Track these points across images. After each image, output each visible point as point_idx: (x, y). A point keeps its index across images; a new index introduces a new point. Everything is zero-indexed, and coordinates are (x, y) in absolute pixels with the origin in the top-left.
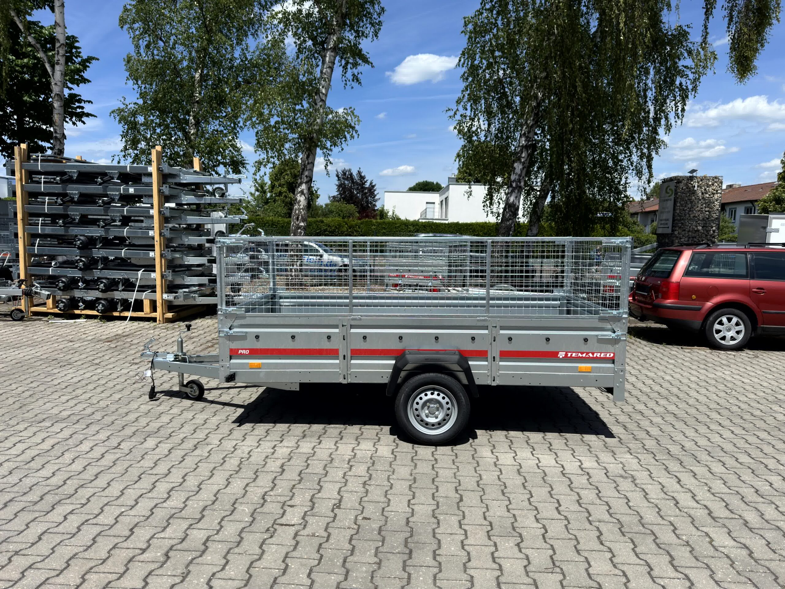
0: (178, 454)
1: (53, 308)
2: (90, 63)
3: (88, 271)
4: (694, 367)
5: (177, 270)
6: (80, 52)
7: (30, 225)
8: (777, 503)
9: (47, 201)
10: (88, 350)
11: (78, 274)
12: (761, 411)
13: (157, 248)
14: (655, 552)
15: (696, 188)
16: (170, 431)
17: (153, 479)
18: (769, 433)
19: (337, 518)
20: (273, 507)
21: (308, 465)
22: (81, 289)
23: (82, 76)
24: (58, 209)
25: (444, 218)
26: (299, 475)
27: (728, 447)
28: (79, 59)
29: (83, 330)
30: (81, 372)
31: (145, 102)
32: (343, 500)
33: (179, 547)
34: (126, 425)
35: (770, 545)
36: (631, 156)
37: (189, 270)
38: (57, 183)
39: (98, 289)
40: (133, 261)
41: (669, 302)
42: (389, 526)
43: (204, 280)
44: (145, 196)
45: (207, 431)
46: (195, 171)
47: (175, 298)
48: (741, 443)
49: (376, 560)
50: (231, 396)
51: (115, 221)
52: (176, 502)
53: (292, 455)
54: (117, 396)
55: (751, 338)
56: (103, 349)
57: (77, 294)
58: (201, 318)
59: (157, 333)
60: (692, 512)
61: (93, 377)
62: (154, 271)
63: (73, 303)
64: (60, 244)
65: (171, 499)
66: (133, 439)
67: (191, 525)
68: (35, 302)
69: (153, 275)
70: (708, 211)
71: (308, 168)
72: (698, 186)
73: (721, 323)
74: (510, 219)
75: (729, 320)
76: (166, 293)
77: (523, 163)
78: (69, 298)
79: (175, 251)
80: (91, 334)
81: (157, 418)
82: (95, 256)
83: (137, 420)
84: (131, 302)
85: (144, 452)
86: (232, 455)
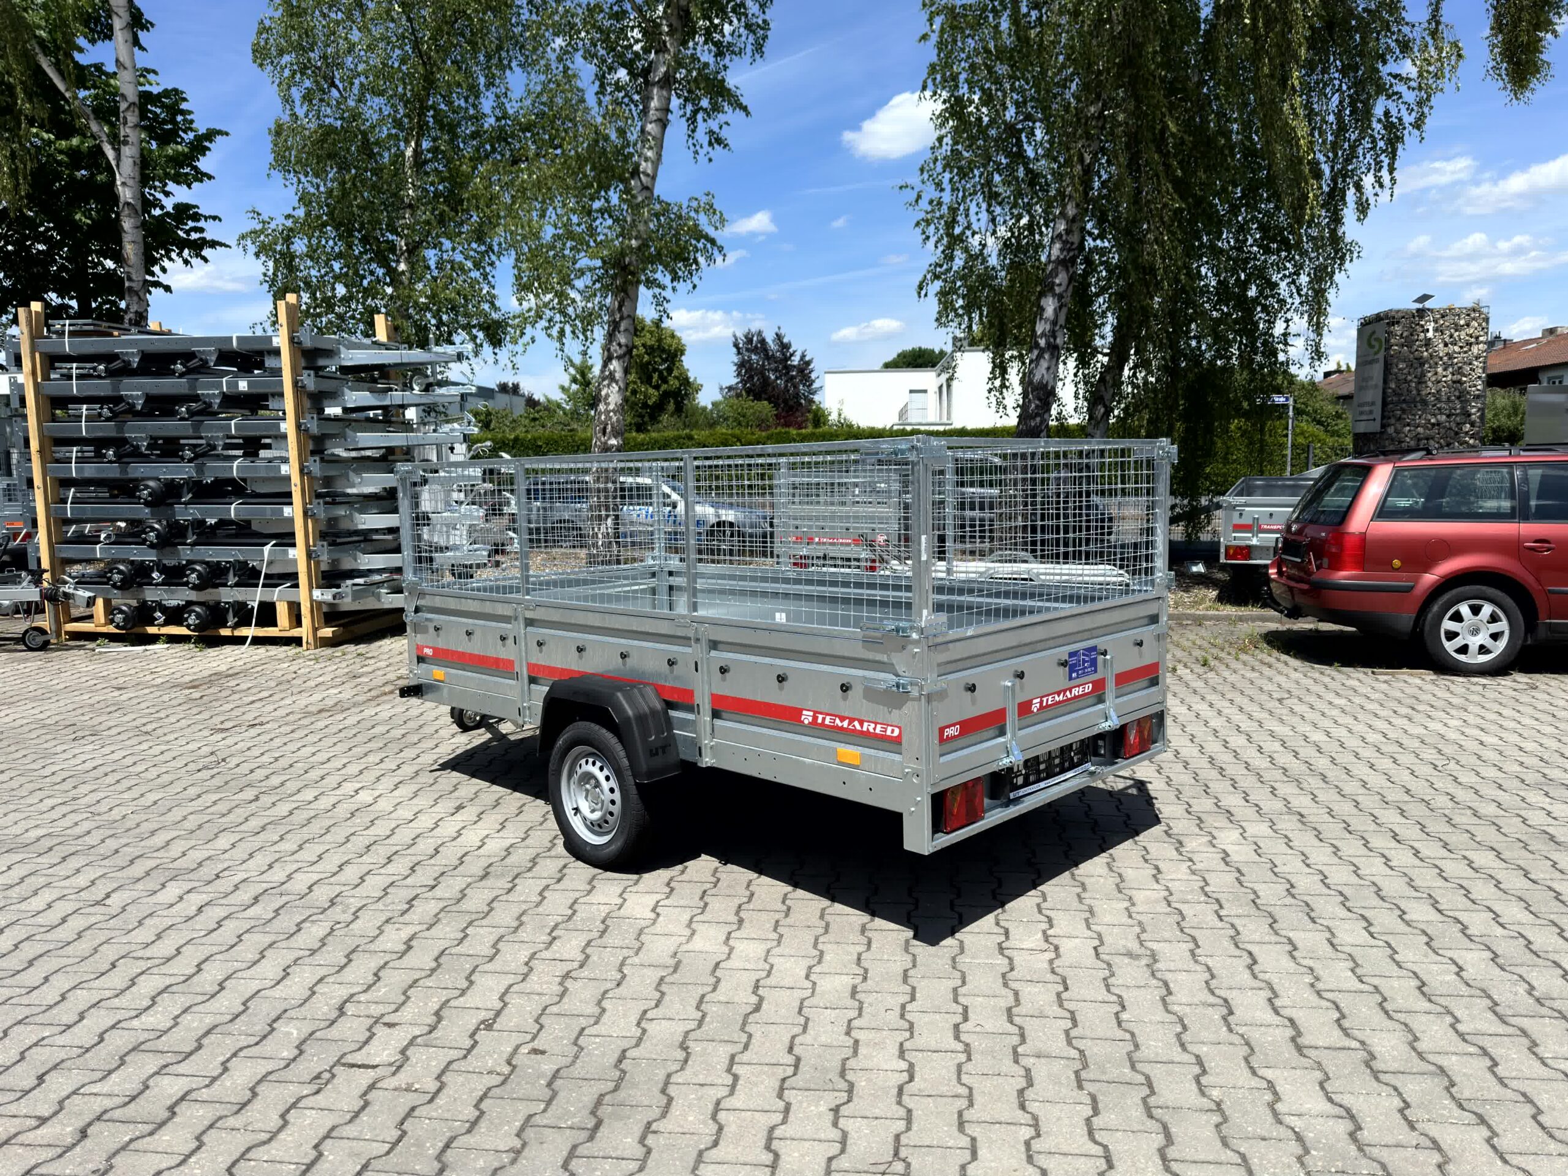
0: (215, 913)
1: (106, 624)
2: (211, 141)
3: (169, 550)
4: (1382, 713)
5: (339, 540)
6: (192, 122)
7: (57, 461)
8: (1458, 1014)
9: (85, 412)
10: (143, 705)
11: (150, 556)
12: (1499, 805)
13: (297, 497)
14: (1136, 1127)
15: (1430, 335)
16: (221, 867)
17: (140, 966)
18: (1498, 855)
19: (474, 1052)
20: (351, 1028)
21: (466, 936)
22: (157, 585)
23: (195, 168)
24: (107, 429)
25: (945, 420)
26: (437, 959)
27: (1393, 886)
28: (191, 135)
29: (152, 666)
31: (308, 214)
32: (506, 1011)
33: (117, 1114)
34: (141, 856)
35: (1407, 1112)
37: (366, 540)
38: (99, 377)
39: (186, 584)
40: (254, 526)
41: (1343, 576)
42: (577, 1071)
43: (396, 560)
44: (273, 395)
45: (294, 867)
46: (377, 343)
47: (334, 597)
48: (1426, 878)
49: (517, 1143)
50: (378, 793)
51: (214, 447)
52: (157, 1019)
53: (441, 915)
54: (153, 797)
55: (1524, 649)
56: (174, 702)
57: (151, 595)
58: (393, 635)
59: (295, 668)
60: (1254, 1035)
61: (126, 759)
62: (294, 545)
63: (144, 614)
64: (113, 499)
65: (151, 1012)
66: (140, 886)
67: (166, 1066)
68: (75, 613)
69: (292, 553)
70: (1459, 382)
71: (622, 328)
72: (1436, 330)
73: (1457, 617)
74: (1037, 415)
75: (1476, 610)
76: (318, 587)
77: (1060, 297)
78: (134, 603)
79: (334, 503)
80: (167, 672)
81: (209, 841)
82: (181, 518)
83: (169, 845)
84: (253, 608)
85: (149, 912)
86: (321, 917)
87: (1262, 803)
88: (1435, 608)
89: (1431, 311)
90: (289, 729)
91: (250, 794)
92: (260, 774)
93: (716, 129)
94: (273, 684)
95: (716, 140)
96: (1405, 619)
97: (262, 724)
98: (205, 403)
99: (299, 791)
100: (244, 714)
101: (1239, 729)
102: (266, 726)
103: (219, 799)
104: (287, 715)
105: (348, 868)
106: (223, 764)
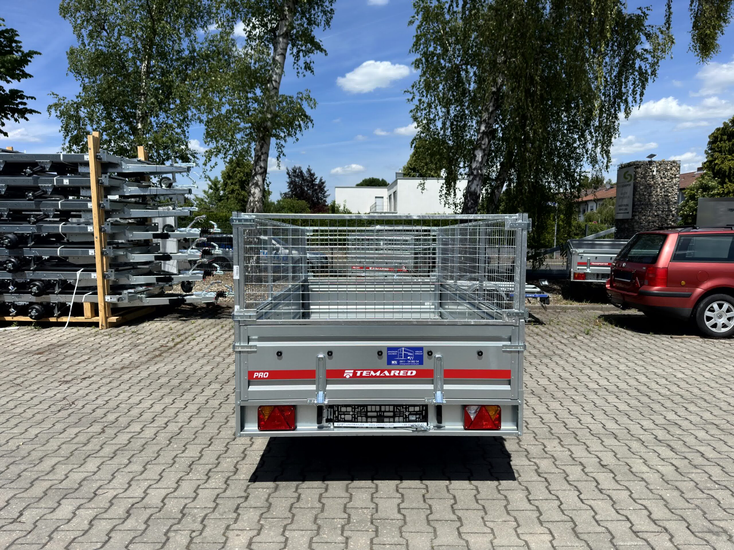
2: (31, 57)
3: (20, 273)
6: (21, 47)
10: (12, 366)
11: (8, 277)
13: (97, 245)
15: (655, 173)
16: (95, 485)
22: (12, 293)
23: (23, 71)
25: (393, 211)
28: (20, 53)
29: (11, 340)
31: (88, 96)
34: (37, 479)
36: (585, 143)
37: (134, 268)
39: (30, 293)
40: (70, 260)
41: (655, 289)
43: (152, 279)
44: (83, 188)
45: (146, 484)
46: (140, 161)
47: (118, 300)
50: (180, 425)
51: (48, 216)
53: (262, 522)
54: (33, 432)
56: (31, 364)
57: (8, 298)
58: (149, 321)
59: (98, 341)
61: (9, 404)
62: (95, 271)
63: (3, 309)
69: (93, 275)
70: (667, 196)
71: (262, 159)
72: (657, 171)
73: (712, 310)
74: (472, 208)
75: (720, 306)
76: (108, 294)
77: (484, 150)
79: (117, 248)
80: (21, 344)
81: (82, 465)
82: (27, 256)
83: (54, 469)
84: (70, 306)
85: (54, 527)
86: (179, 526)
87: (688, 417)
88: (702, 305)
89: (655, 162)
90: (107, 380)
91: (97, 428)
92: (100, 412)
93: (308, 62)
94: (88, 351)
95: (308, 67)
96: (687, 311)
97: (89, 377)
98: (43, 191)
99: (129, 425)
100: (76, 370)
101: (636, 371)
102: (93, 379)
103: (79, 432)
104: (103, 371)
105: (183, 484)
106: (73, 406)
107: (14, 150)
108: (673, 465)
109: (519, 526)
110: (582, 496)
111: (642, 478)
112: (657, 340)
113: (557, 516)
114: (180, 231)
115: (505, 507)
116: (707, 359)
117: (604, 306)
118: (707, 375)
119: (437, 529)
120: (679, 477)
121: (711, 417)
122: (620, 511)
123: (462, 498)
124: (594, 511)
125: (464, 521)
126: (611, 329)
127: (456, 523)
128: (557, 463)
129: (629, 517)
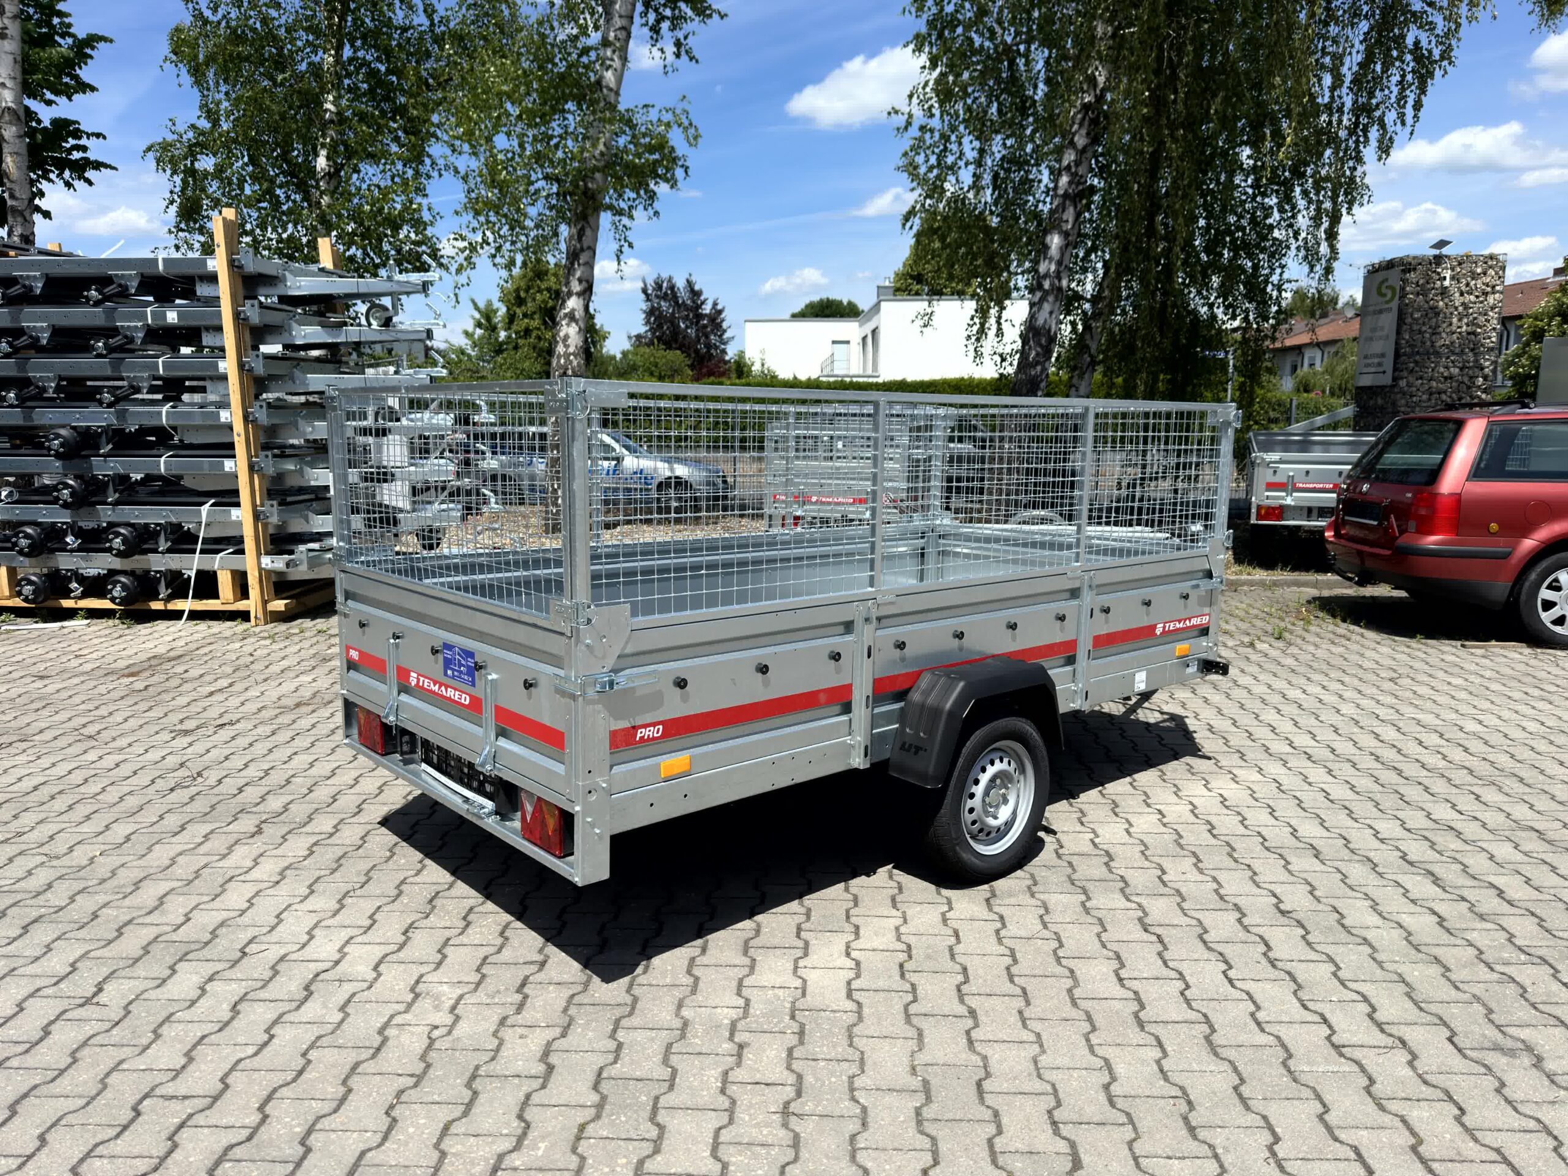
0: (258, 1015)
1: (11, 597)
2: (93, 48)
3: (84, 511)
4: (1515, 695)
5: (289, 499)
6: (70, 25)
10: (77, 700)
11: (63, 518)
13: (240, 449)
15: (1447, 283)
16: (244, 936)
17: (177, 1112)
21: (620, 1046)
22: (72, 551)
23: (76, 78)
24: (7, 368)
25: (869, 372)
26: (596, 1087)
28: (69, 40)
29: (74, 648)
30: (45, 762)
31: (213, 125)
34: (129, 922)
36: (1294, 217)
39: (109, 550)
40: (186, 483)
41: (1432, 541)
44: (207, 329)
45: (345, 934)
46: (322, 270)
47: (288, 565)
51: (138, 390)
53: (572, 1011)
54: (121, 831)
56: (116, 695)
57: (65, 562)
59: (248, 649)
61: (72, 776)
62: (237, 504)
63: (56, 584)
64: (15, 449)
69: (235, 513)
70: (1474, 333)
71: (582, 262)
72: (1453, 278)
73: (1556, 587)
74: (1037, 363)
76: (267, 553)
77: (1066, 234)
78: (45, 571)
79: (283, 456)
80: (94, 656)
81: (217, 896)
82: (99, 473)
83: (162, 903)
84: (189, 578)
85: (164, 1014)
86: (408, 1017)
87: (1479, 815)
88: (1533, 576)
89: (1449, 257)
90: (268, 729)
91: (247, 824)
92: (252, 794)
94: (229, 670)
96: (1499, 588)
97: (231, 723)
98: (126, 337)
99: (310, 819)
100: (205, 709)
101: (1377, 717)
102: (237, 726)
103: (212, 832)
104: (260, 710)
105: (417, 936)
106: (200, 780)
107: (64, 250)
108: (1435, 913)
109: (1094, 1029)
110: (1232, 974)
111: (1365, 939)
112: (1429, 650)
113: (1176, 1010)
114: (412, 420)
115: (1070, 991)
116: (1536, 693)
117: (1321, 577)
118: (1532, 726)
119: (926, 1033)
120: (1445, 938)
121: (1530, 814)
122: (1310, 1005)
123: (981, 972)
124: (1254, 1002)
125: (982, 1018)
126: (1331, 627)
127: (964, 1020)
128: (1185, 905)
129: (1328, 1016)
